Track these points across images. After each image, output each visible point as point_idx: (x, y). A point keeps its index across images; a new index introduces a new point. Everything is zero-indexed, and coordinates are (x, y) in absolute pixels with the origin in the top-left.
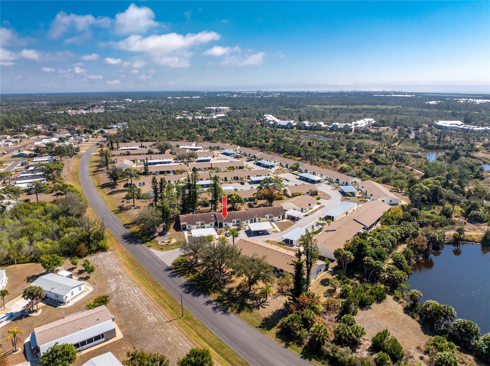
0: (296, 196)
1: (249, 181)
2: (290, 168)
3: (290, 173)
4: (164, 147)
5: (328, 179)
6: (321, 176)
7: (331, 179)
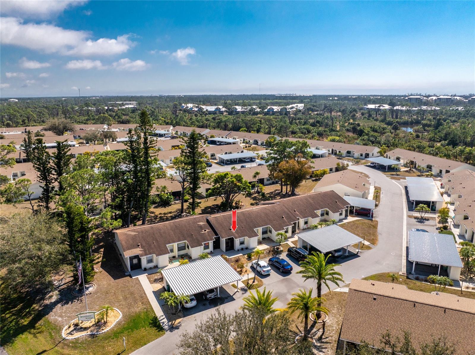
2: (262, 144)
4: (61, 127)
5: (331, 153)
6: (316, 149)
7: (338, 153)
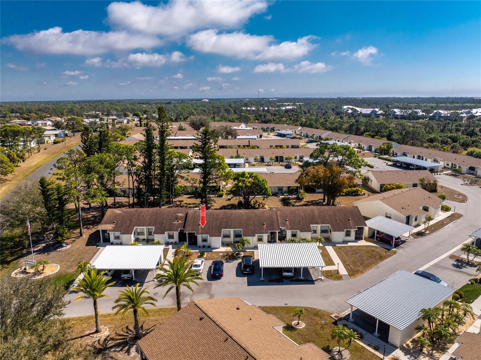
0: (390, 190)
1: (301, 164)
2: (375, 151)
3: (375, 157)
4: (198, 123)
5: (450, 167)
6: (434, 161)
7: (457, 167)
